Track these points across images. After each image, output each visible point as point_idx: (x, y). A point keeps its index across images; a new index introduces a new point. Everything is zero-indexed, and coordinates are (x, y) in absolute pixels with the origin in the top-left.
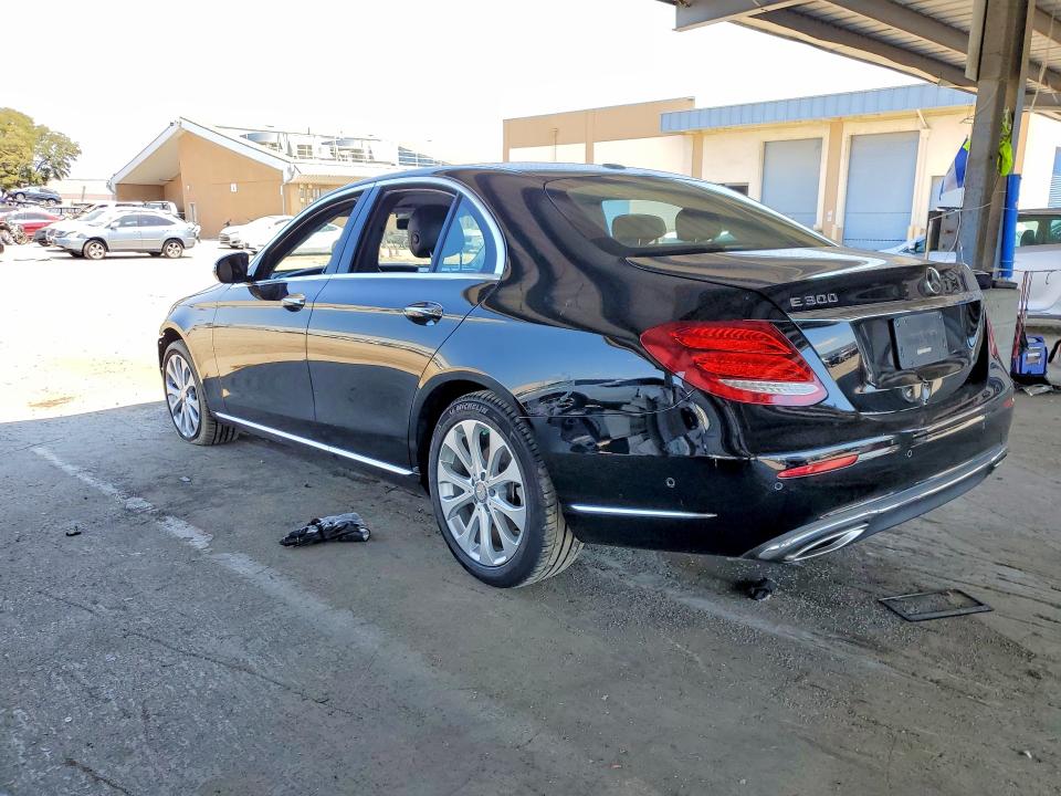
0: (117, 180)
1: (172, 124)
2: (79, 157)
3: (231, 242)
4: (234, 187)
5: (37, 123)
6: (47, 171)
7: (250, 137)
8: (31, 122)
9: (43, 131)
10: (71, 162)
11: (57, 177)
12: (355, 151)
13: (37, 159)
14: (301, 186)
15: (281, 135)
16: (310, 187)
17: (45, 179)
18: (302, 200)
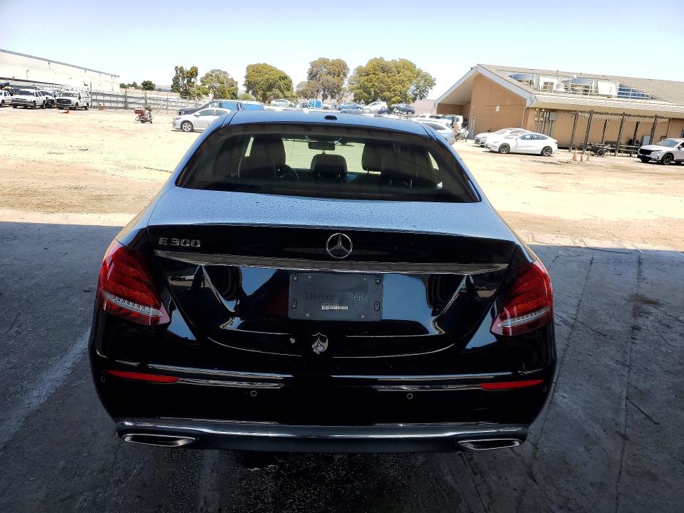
0: (439, 102)
1: (472, 69)
2: (434, 87)
3: (480, 142)
4: (498, 109)
5: (417, 67)
6: (416, 95)
7: (515, 77)
8: (414, 67)
9: (419, 73)
10: (430, 90)
11: (421, 99)
12: (586, 87)
13: (413, 88)
14: (537, 109)
15: (535, 75)
16: (543, 110)
17: (414, 100)
18: (536, 119)
